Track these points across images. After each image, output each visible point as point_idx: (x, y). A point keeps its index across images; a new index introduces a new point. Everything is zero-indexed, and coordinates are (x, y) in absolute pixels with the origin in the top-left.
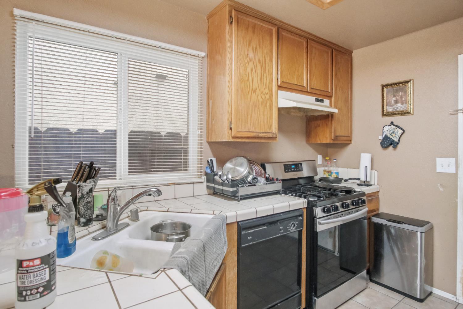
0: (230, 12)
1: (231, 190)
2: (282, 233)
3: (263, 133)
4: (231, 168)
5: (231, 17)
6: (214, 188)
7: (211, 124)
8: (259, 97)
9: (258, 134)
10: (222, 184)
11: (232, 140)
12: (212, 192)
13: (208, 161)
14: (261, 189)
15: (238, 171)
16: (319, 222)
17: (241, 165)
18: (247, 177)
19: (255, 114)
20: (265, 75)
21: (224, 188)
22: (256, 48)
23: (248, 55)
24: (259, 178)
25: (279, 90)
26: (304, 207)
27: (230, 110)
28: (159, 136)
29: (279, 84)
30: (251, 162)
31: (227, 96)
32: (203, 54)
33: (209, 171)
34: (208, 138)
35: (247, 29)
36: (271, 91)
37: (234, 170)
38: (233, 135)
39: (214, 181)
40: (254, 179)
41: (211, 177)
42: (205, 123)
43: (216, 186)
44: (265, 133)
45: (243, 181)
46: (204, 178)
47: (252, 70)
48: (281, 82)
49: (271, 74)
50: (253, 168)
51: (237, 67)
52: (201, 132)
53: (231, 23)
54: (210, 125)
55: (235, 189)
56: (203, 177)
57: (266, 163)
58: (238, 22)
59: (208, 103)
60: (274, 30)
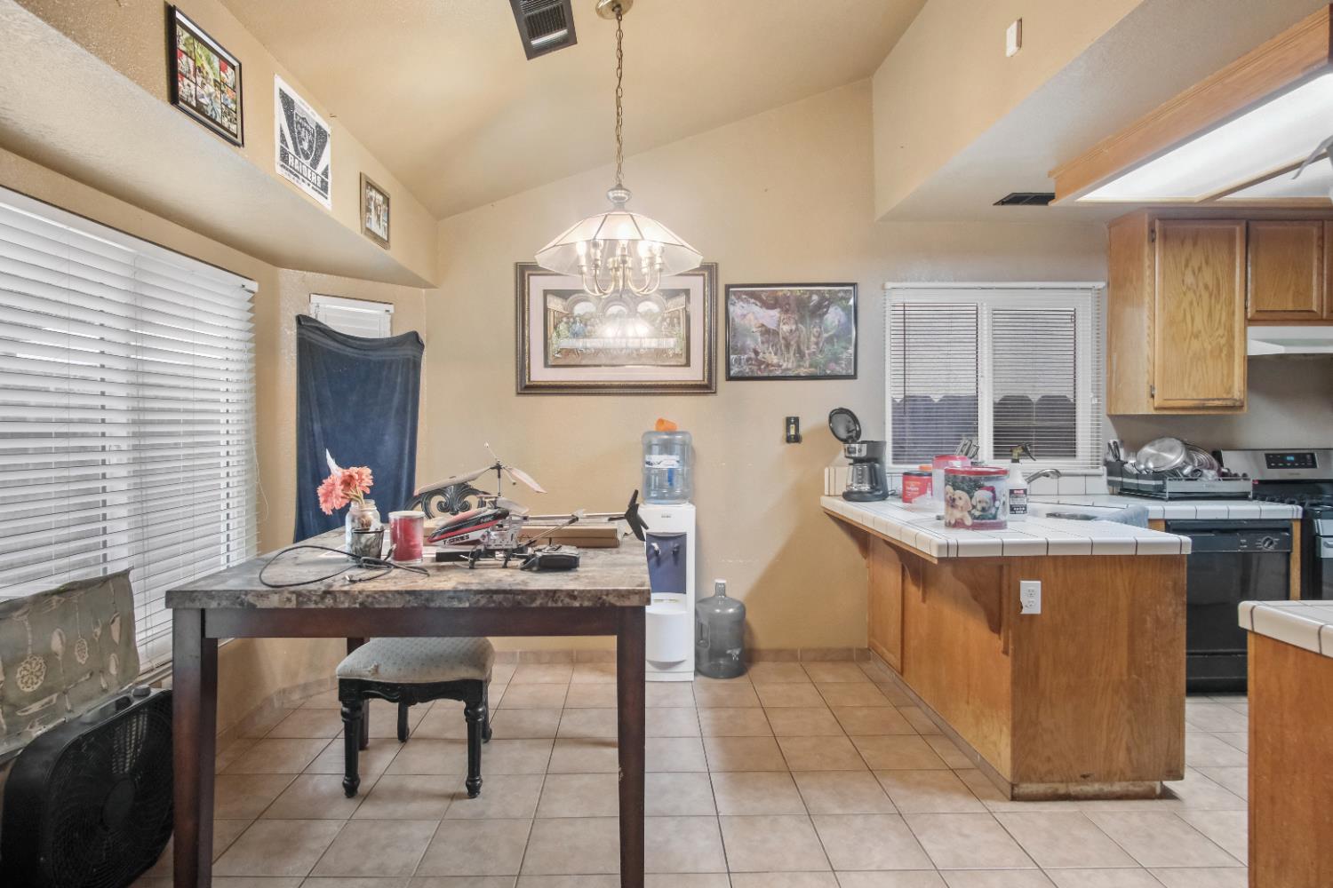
0: (1152, 225)
1: (1153, 483)
2: (1244, 549)
3: (1214, 400)
4: (1152, 455)
5: (1153, 231)
6: (1122, 482)
7: (1116, 387)
8: (1206, 345)
9: (1202, 402)
10: (1137, 477)
11: (1155, 413)
12: (1117, 490)
13: (1109, 445)
14: (1208, 486)
15: (1164, 458)
16: (1325, 543)
17: (1171, 450)
18: (1181, 469)
19: (1198, 370)
20: (1219, 307)
21: (1141, 482)
22: (1200, 269)
23: (1183, 281)
24: (1205, 471)
25: (1249, 325)
26: (1295, 517)
27: (1151, 368)
28: (1029, 404)
29: (1249, 316)
30: (1190, 448)
31: (1147, 350)
32: (1101, 285)
33: (1111, 458)
34: (1109, 409)
35: (1183, 243)
36: (1231, 331)
37: (1156, 458)
38: (1156, 405)
39: (1123, 473)
40: (1195, 471)
41: (1115, 468)
42: (1103, 384)
43: (1125, 480)
44: (1219, 399)
45: (1174, 473)
46: (1103, 470)
47: (1191, 303)
48: (1254, 311)
49: (1231, 302)
50: (1195, 457)
51: (1164, 305)
52: (1099, 401)
53: (1153, 240)
54: (1114, 390)
55: (1160, 483)
56: (1101, 468)
57: (1224, 450)
58: (1165, 237)
59: (1109, 356)
60: (1238, 228)
